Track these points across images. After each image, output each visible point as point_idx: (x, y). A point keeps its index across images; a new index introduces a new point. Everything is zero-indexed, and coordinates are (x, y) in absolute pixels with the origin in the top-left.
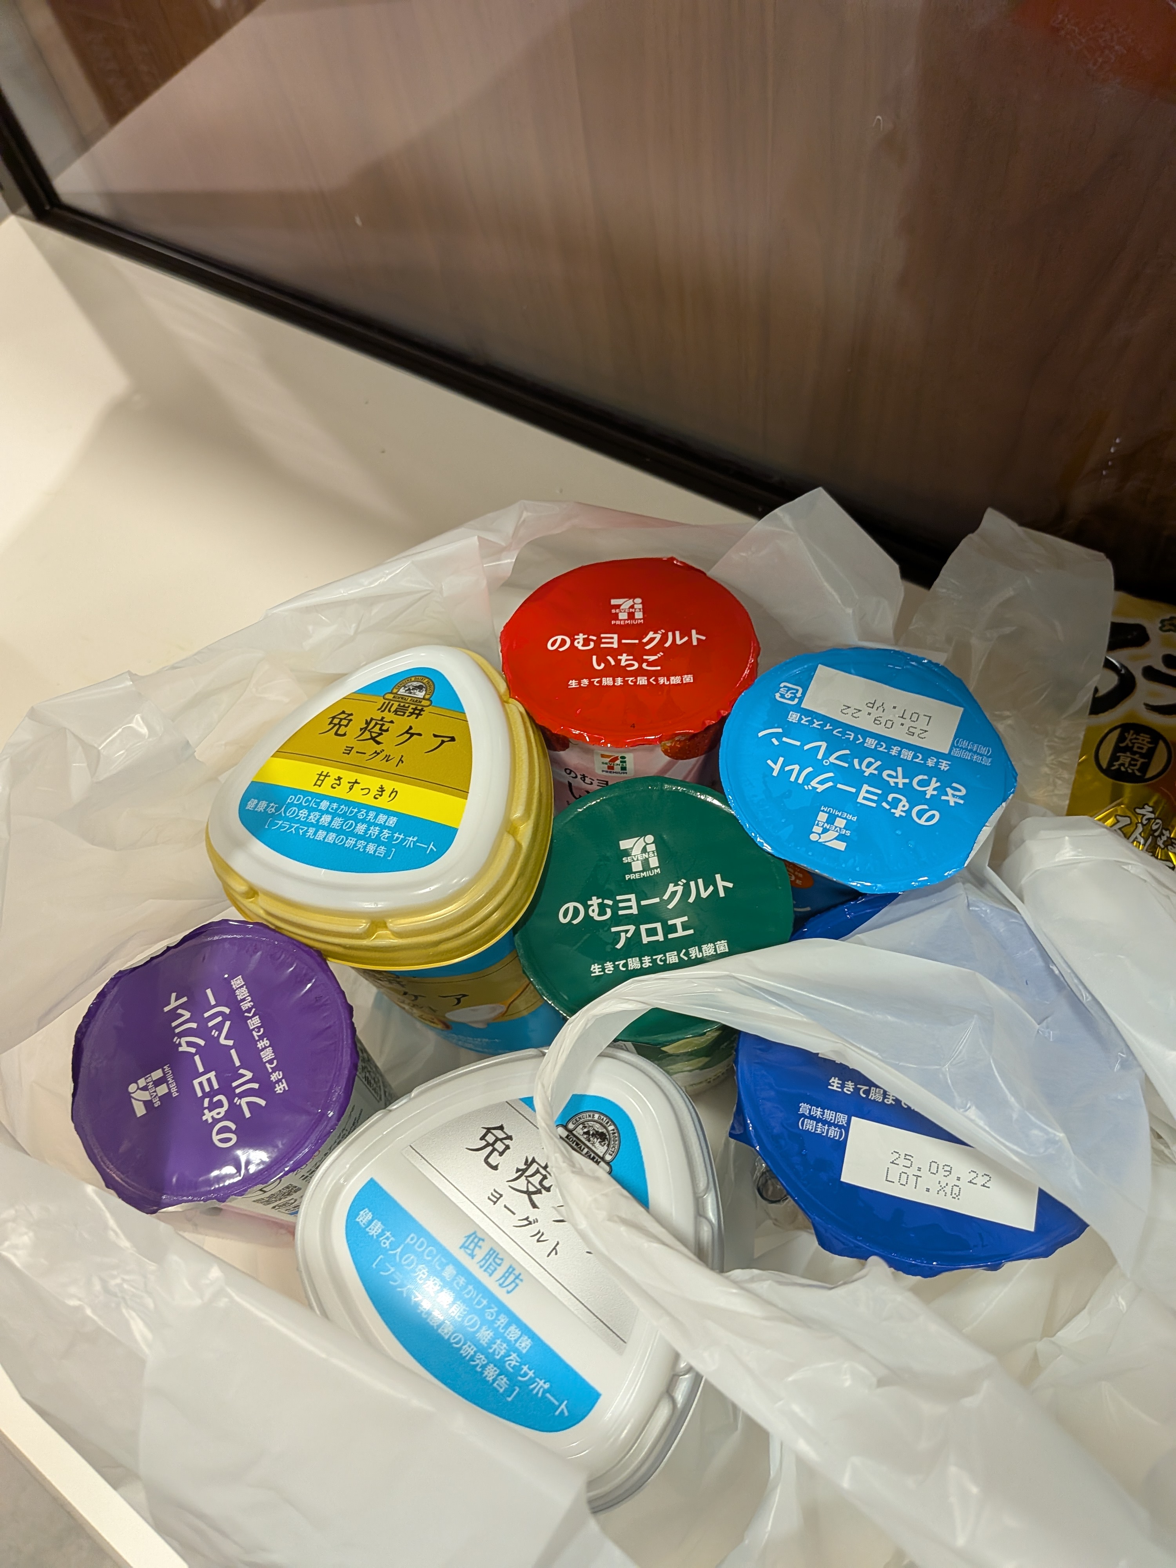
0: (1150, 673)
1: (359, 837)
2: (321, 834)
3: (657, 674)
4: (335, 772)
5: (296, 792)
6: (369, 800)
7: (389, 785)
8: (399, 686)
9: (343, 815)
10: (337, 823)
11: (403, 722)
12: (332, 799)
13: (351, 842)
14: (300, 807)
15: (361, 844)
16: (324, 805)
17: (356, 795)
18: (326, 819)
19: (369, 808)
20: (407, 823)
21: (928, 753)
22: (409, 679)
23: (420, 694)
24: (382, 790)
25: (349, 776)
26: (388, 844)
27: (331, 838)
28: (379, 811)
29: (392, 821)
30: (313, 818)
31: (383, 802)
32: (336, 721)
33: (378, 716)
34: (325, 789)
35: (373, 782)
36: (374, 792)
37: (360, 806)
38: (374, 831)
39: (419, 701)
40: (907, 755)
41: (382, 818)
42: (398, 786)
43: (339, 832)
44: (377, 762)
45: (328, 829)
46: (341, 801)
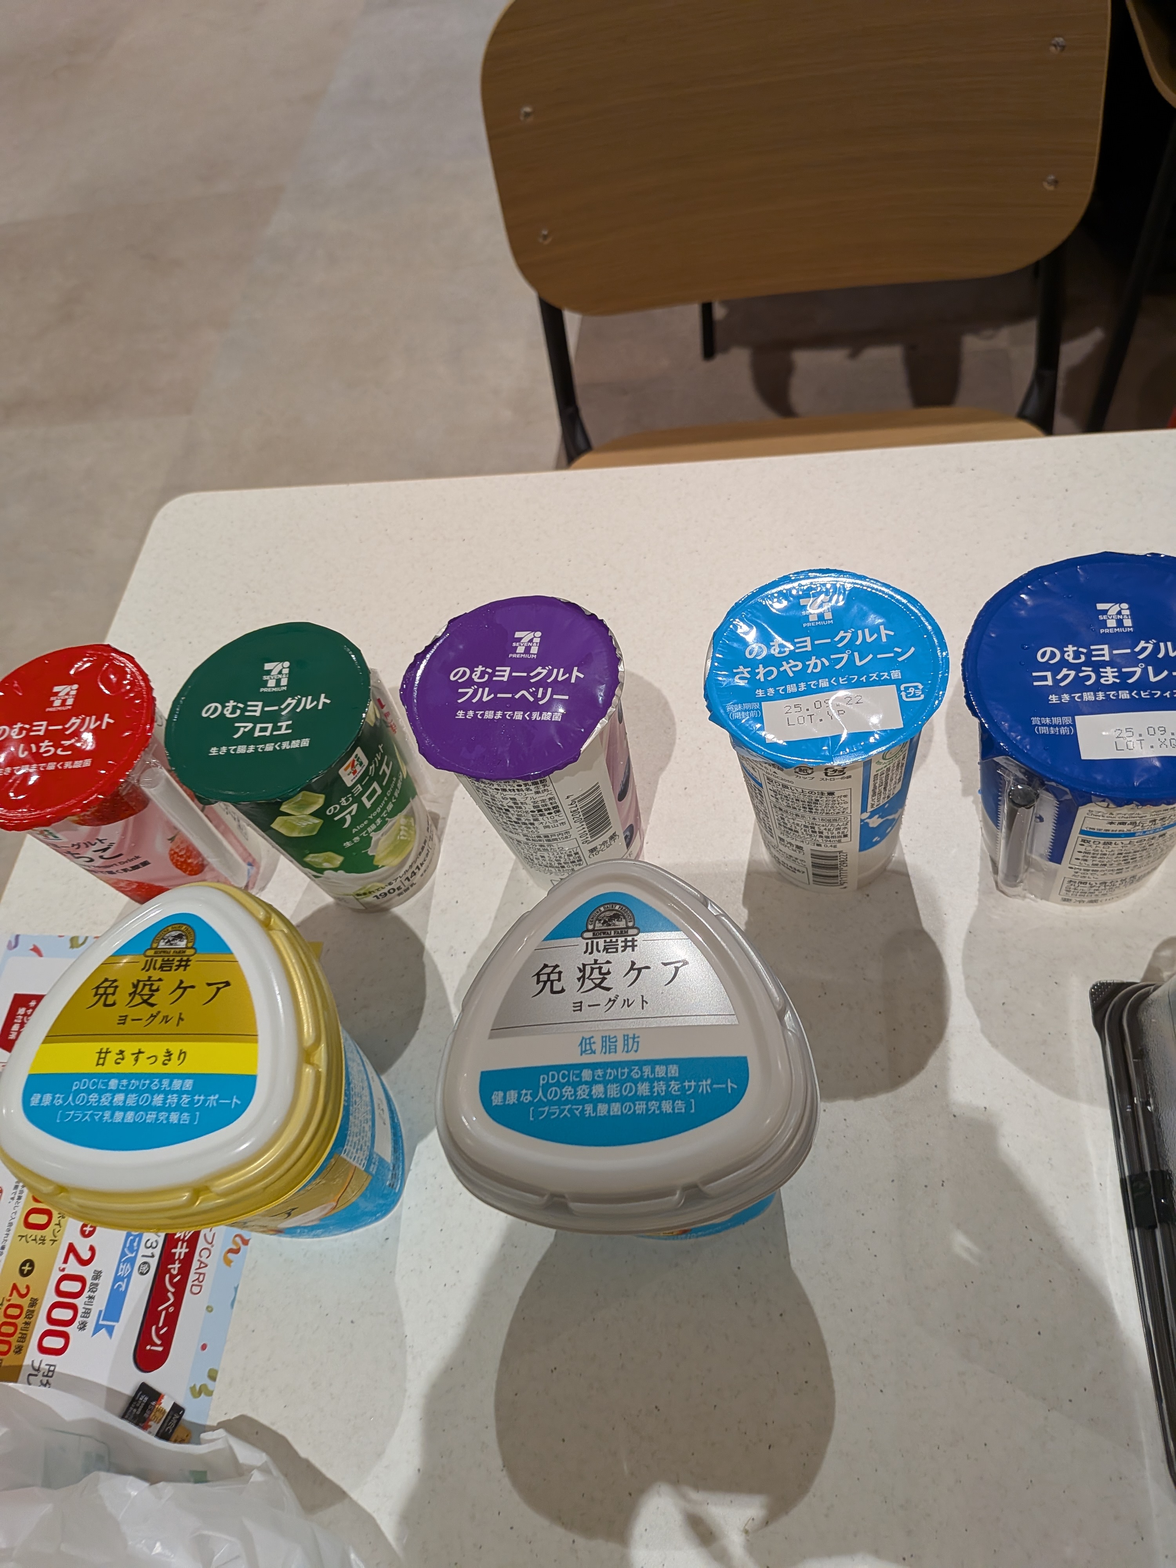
1: (159, 1109)
2: (118, 1116)
4: (115, 1047)
5: (79, 1076)
6: (158, 1068)
7: (175, 1047)
8: (156, 940)
9: (136, 1091)
10: (132, 1100)
11: (171, 979)
12: (120, 1076)
13: (151, 1117)
14: (89, 1092)
15: (163, 1116)
16: (113, 1084)
17: (144, 1066)
18: (119, 1098)
19: (161, 1076)
20: (204, 1082)
22: (165, 930)
23: (182, 944)
24: (169, 1054)
25: (131, 1047)
26: (191, 1110)
27: (130, 1116)
28: (172, 1076)
29: (189, 1084)
30: (105, 1100)
31: (173, 1067)
32: (101, 991)
33: (144, 976)
34: (110, 1067)
35: (158, 1048)
36: (161, 1059)
37: (151, 1076)
38: (173, 1099)
39: (181, 951)
41: (177, 1084)
42: (184, 1046)
43: (137, 1109)
44: (157, 1026)
45: (125, 1109)
46: (130, 1076)
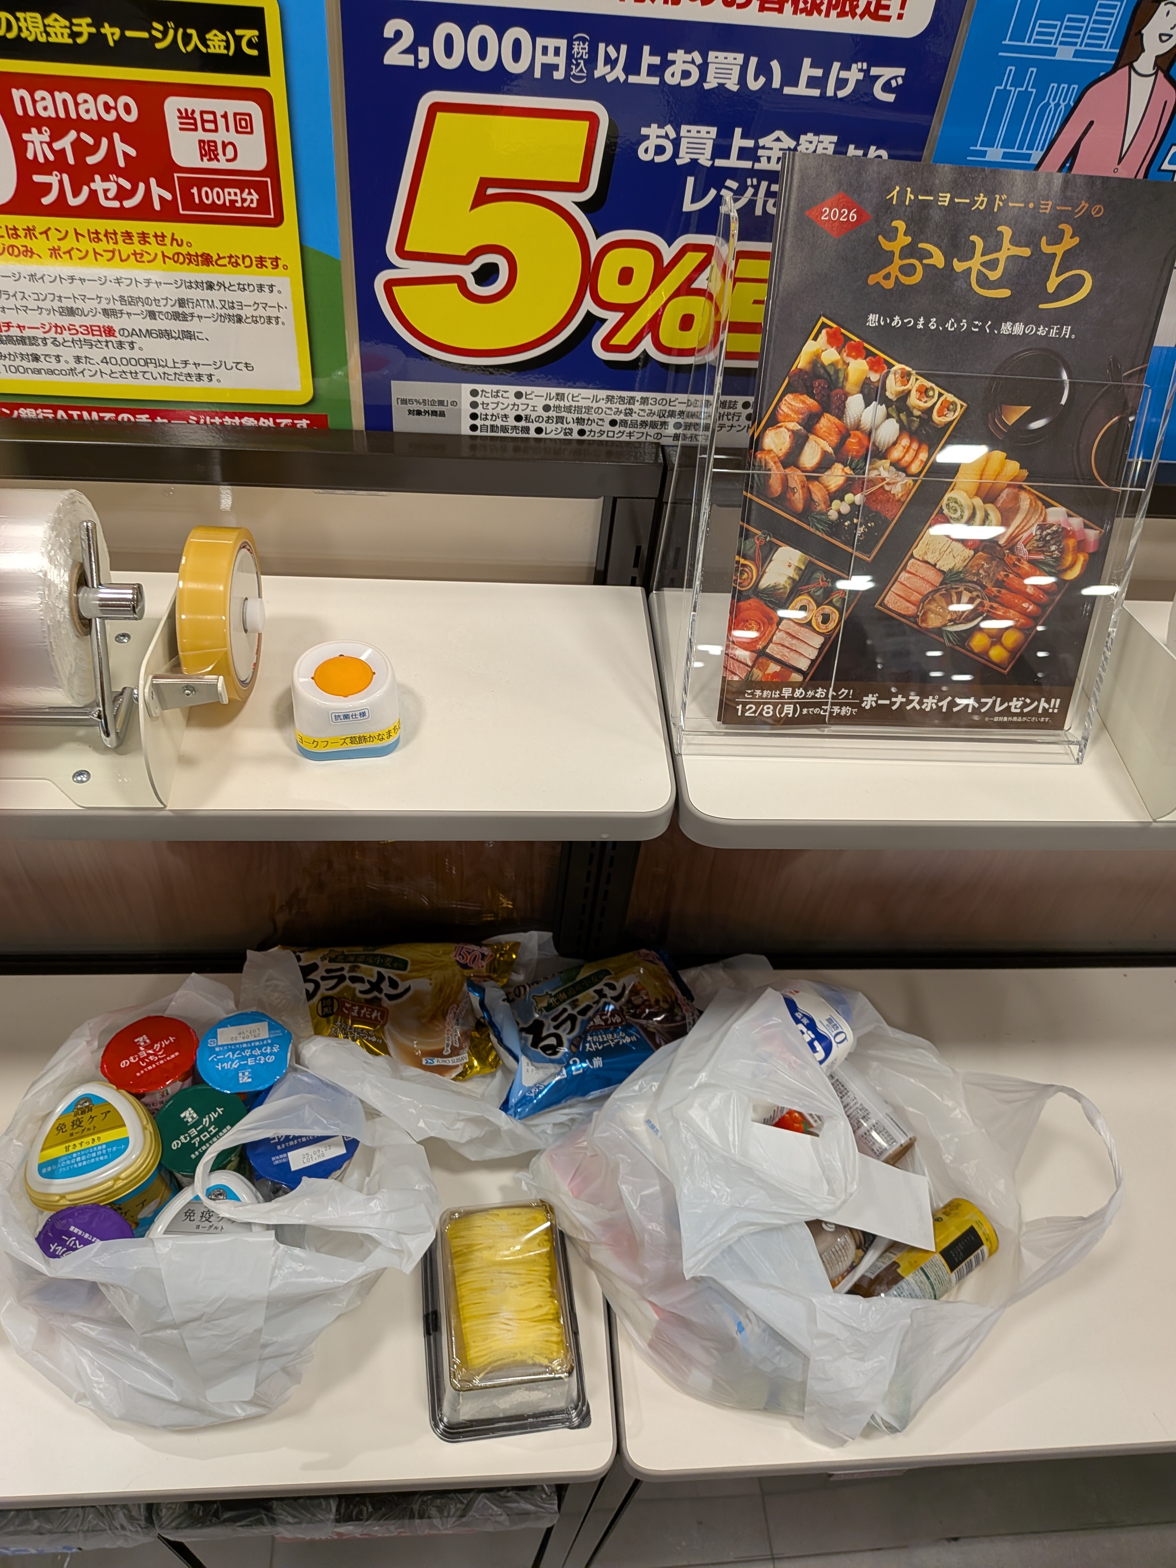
0: (323, 978)
1: (95, 1157)
2: (80, 1164)
3: (165, 1057)
4: (71, 1144)
5: (60, 1157)
6: (91, 1145)
7: (95, 1137)
8: (76, 1105)
9: (84, 1154)
10: (84, 1158)
11: (86, 1116)
12: (76, 1152)
13: (93, 1160)
14: (66, 1161)
15: (97, 1159)
16: (74, 1155)
17: (85, 1146)
18: (78, 1159)
19: (93, 1147)
20: (109, 1144)
21: (263, 1040)
22: (79, 1101)
23: (87, 1104)
24: (93, 1140)
25: (77, 1142)
26: (107, 1153)
27: (84, 1163)
28: (97, 1146)
29: (104, 1146)
30: (73, 1161)
31: (97, 1143)
32: (60, 1128)
33: (75, 1118)
34: (71, 1150)
35: (89, 1139)
36: (91, 1142)
37: (89, 1148)
38: (99, 1153)
39: (87, 1107)
40: (257, 1044)
41: (99, 1148)
42: (99, 1135)
43: (86, 1160)
44: (85, 1133)
45: (82, 1161)
46: (80, 1151)
